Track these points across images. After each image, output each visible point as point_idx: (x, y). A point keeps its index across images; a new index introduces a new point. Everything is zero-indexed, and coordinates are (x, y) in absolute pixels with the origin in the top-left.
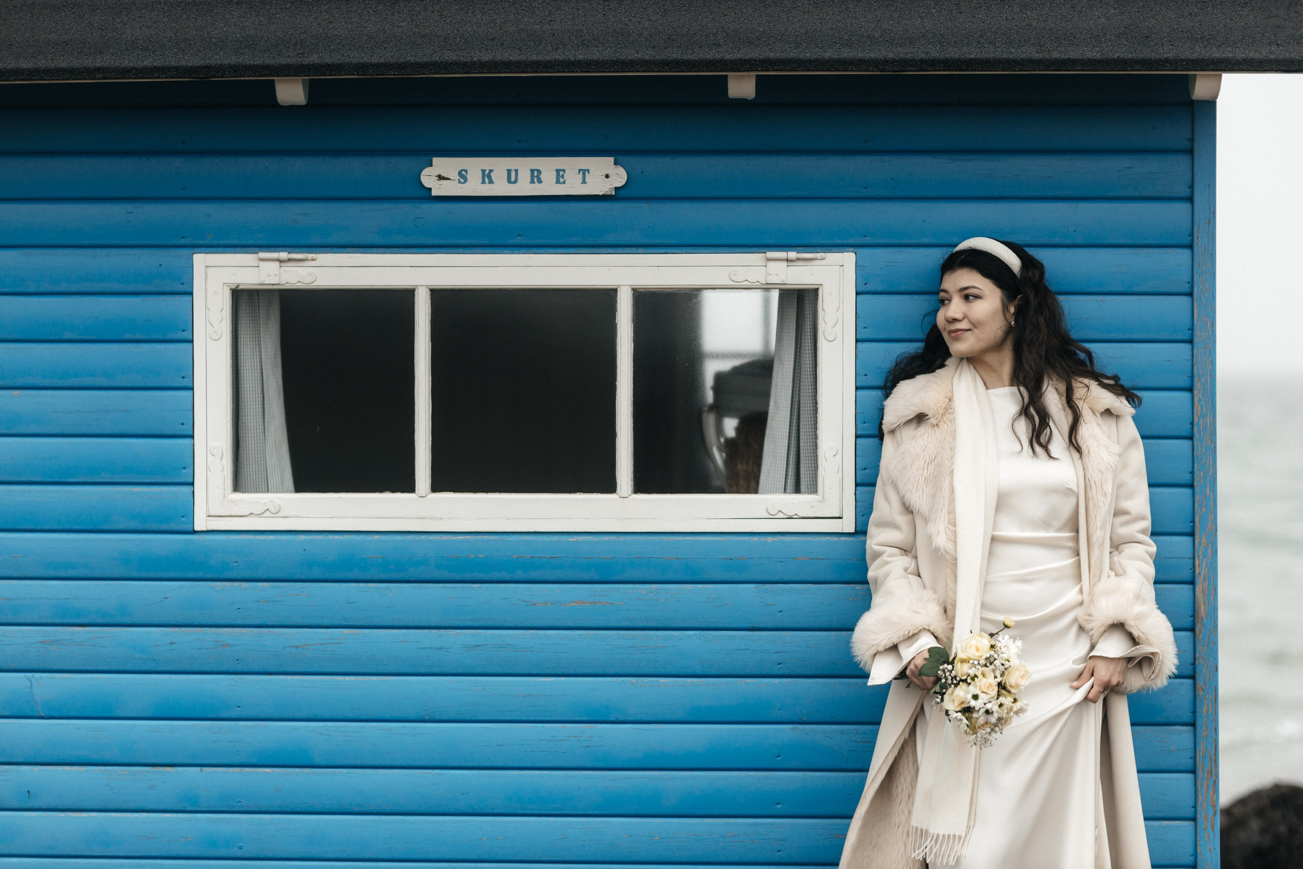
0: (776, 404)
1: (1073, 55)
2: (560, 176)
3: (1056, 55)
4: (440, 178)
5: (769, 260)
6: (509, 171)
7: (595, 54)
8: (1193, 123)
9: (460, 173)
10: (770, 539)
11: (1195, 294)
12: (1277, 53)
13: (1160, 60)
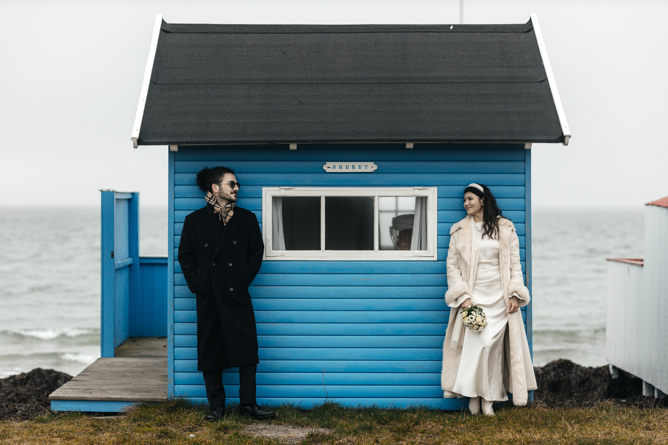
0: (415, 227)
1: (494, 138)
2: (360, 167)
3: (490, 138)
4: (328, 167)
5: (414, 189)
6: (346, 166)
7: (373, 138)
8: (525, 154)
9: (333, 166)
10: (415, 262)
11: (526, 198)
12: (546, 138)
13: (516, 140)
